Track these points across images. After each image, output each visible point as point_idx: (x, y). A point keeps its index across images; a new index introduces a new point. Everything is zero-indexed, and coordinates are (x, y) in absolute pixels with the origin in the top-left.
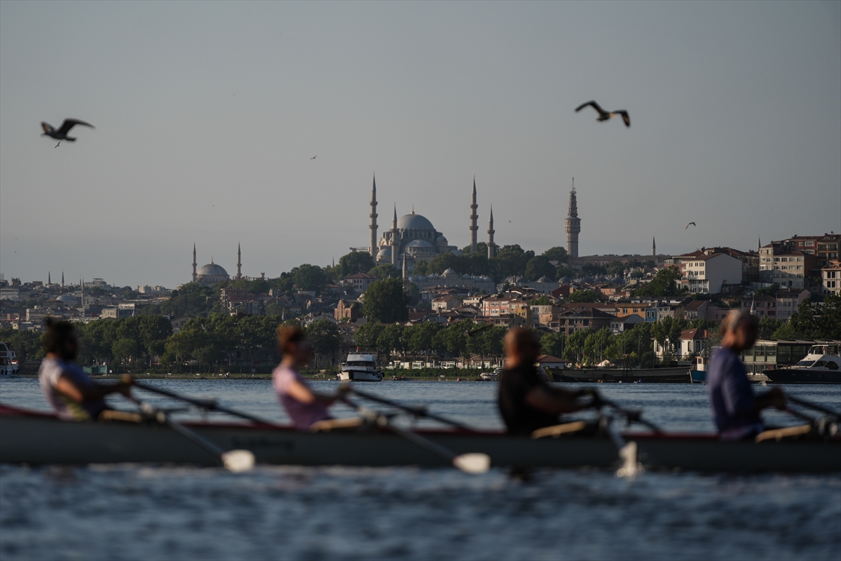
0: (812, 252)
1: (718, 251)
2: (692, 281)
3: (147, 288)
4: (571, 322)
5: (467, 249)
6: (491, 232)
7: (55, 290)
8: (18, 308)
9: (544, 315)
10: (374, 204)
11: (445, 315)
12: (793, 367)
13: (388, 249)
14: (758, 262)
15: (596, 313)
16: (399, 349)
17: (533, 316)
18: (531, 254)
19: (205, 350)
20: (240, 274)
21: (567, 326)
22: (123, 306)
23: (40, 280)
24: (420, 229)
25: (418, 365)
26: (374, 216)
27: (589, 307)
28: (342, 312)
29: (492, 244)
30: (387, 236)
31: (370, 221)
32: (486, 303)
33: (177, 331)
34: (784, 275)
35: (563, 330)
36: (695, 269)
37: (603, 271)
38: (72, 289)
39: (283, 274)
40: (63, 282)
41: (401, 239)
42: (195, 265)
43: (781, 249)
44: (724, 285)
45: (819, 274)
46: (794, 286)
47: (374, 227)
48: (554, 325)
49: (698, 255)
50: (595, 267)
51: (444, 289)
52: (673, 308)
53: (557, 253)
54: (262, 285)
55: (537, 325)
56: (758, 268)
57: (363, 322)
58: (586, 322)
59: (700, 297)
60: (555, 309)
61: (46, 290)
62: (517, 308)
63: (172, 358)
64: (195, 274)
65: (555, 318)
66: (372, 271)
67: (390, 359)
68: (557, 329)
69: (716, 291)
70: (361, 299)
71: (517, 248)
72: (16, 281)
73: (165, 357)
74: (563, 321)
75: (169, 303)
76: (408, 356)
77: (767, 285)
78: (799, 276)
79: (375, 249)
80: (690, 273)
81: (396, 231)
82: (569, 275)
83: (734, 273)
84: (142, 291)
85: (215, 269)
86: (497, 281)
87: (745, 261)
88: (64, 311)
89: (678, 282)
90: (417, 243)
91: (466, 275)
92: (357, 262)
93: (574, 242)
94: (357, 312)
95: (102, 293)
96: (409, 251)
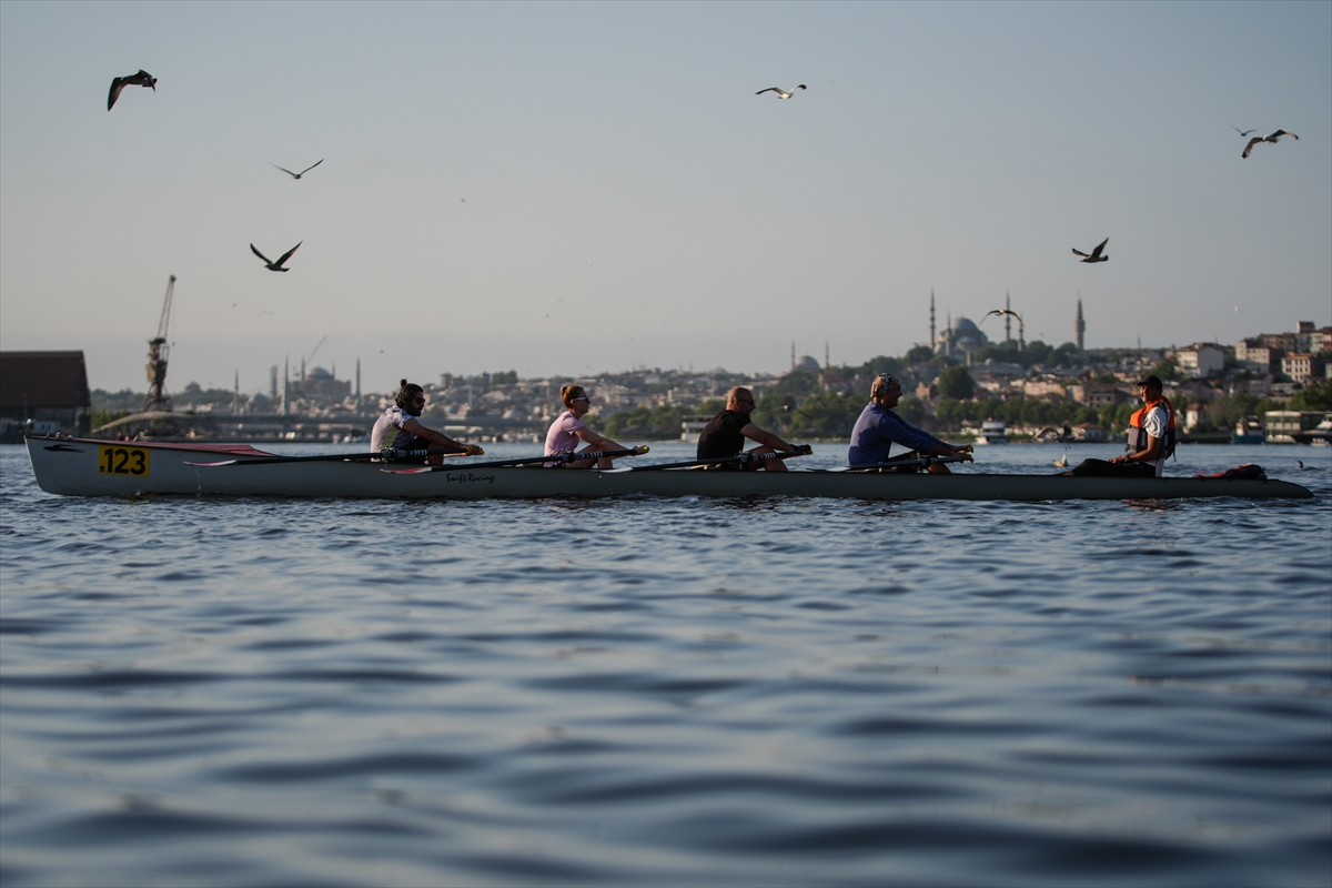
0: (1274, 346)
1: (1206, 345)
2: (1187, 368)
3: (757, 375)
4: (1098, 399)
5: (1003, 344)
6: (1021, 331)
7: (687, 376)
8: (663, 390)
9: (1078, 393)
10: (933, 310)
11: (1000, 394)
13: (943, 344)
14: (1234, 353)
15: (1117, 392)
16: (969, 418)
17: (1069, 394)
18: (1050, 348)
19: (823, 420)
20: (827, 364)
21: (1095, 402)
24: (967, 329)
26: (933, 319)
27: (1111, 387)
28: (922, 391)
29: (1022, 341)
30: (943, 334)
31: (929, 323)
32: (1028, 384)
33: (801, 407)
34: (1254, 363)
35: (1091, 404)
36: (1189, 359)
37: (1104, 360)
38: (700, 375)
41: (953, 336)
42: (793, 356)
43: (1252, 344)
44: (1211, 371)
45: (1279, 363)
46: (1262, 371)
47: (933, 327)
48: (1085, 401)
49: (1191, 349)
50: (1097, 358)
51: (986, 374)
52: (1174, 388)
53: (1069, 347)
54: (848, 373)
55: (1073, 401)
56: (1234, 358)
57: (939, 399)
58: (1109, 399)
59: (1194, 380)
60: (1086, 390)
61: (680, 377)
62: (1056, 388)
63: (797, 427)
64: (793, 364)
65: (1086, 395)
66: (932, 361)
67: (964, 427)
68: (1088, 404)
69: (1205, 375)
70: (937, 381)
71: (1041, 343)
72: (658, 370)
73: (791, 426)
74: (1092, 398)
75: (777, 386)
77: (1242, 371)
78: (1265, 364)
79: (934, 344)
80: (1186, 362)
81: (949, 330)
82: (1080, 363)
83: (1218, 362)
84: (753, 376)
85: (809, 360)
86: (1026, 367)
87: (1225, 352)
88: (697, 392)
89: (1177, 368)
90: (965, 339)
91: (1003, 364)
92: (920, 354)
93: (1081, 338)
94: (934, 391)
96: (959, 346)
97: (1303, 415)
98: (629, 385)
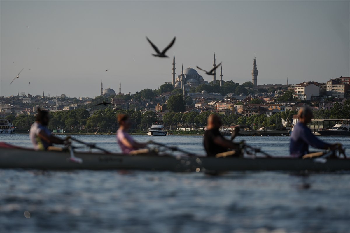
0: (348, 83)
1: (310, 83)
2: (299, 95)
3: (83, 98)
4: (250, 112)
5: (212, 82)
6: (221, 75)
7: (45, 99)
8: (30, 106)
9: (240, 109)
10: (174, 64)
11: (200, 109)
12: (330, 130)
13: (179, 82)
14: (326, 87)
15: (260, 108)
16: (181, 123)
17: (235, 109)
18: (237, 84)
19: (103, 123)
20: (120, 92)
21: (249, 113)
22: (72, 105)
23: (40, 95)
24: (193, 74)
25: (188, 129)
26: (174, 69)
27: (257, 106)
28: (158, 108)
29: (222, 80)
30: (179, 77)
31: (172, 71)
32: (217, 104)
33: (91, 115)
34: (336, 93)
35: (247, 115)
36: (301, 90)
37: (266, 91)
38: (52, 98)
39: (137, 92)
40: (49, 95)
41: (185, 78)
42: (102, 89)
43: (335, 82)
44: (312, 97)
46: (340, 97)
47: (174, 74)
48: (243, 113)
49: (302, 85)
50: (263, 90)
51: (202, 99)
52: (292, 106)
53: (248, 84)
54: (128, 97)
55: (237, 113)
56: (326, 90)
57: (167, 112)
58: (256, 112)
59: (303, 102)
60: (244, 106)
61: (42, 99)
62: (229, 106)
63: (89, 126)
64: (102, 92)
65: (244, 110)
66: (173, 91)
67: (177, 127)
68: (245, 115)
69: (309, 99)
71: (232, 82)
72: (30, 95)
73: (86, 126)
74: (247, 111)
75: (90, 104)
76: (185, 126)
77: (330, 97)
78: (342, 93)
79: (174, 82)
80: (299, 92)
81: (183, 75)
82: (253, 93)
83: (316, 92)
84: (81, 99)
85: (110, 90)
86: (224, 95)
87: (321, 87)
88: (48, 107)
89: (294, 95)
90: (191, 80)
91: (211, 93)
92: (167, 88)
93: (255, 79)
94: (165, 108)
95: (64, 100)
96: (188, 83)
97: (324, 121)
98: (14, 104)
